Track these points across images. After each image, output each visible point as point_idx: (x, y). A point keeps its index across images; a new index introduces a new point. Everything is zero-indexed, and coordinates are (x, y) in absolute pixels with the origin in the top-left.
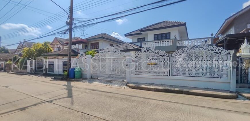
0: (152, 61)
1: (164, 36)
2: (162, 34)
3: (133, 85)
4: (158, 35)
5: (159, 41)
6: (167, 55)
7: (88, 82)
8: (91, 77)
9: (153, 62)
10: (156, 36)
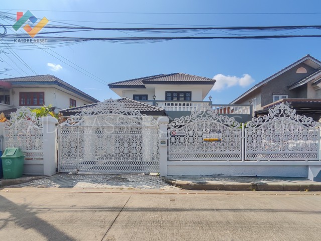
0: (212, 134)
1: (183, 96)
2: (179, 93)
3: (190, 182)
4: (172, 93)
5: (174, 103)
6: (239, 125)
7: (58, 186)
8: (57, 170)
9: (214, 136)
10: (169, 95)
